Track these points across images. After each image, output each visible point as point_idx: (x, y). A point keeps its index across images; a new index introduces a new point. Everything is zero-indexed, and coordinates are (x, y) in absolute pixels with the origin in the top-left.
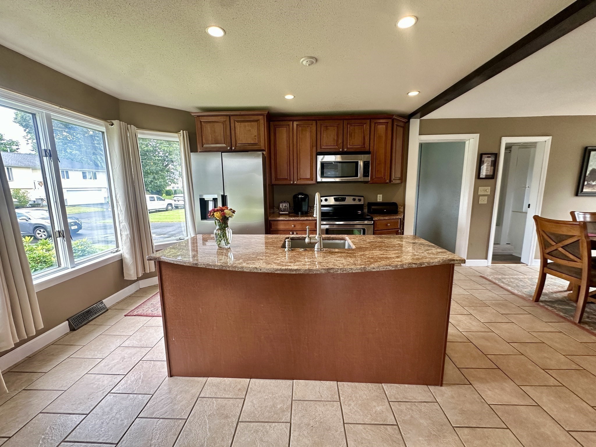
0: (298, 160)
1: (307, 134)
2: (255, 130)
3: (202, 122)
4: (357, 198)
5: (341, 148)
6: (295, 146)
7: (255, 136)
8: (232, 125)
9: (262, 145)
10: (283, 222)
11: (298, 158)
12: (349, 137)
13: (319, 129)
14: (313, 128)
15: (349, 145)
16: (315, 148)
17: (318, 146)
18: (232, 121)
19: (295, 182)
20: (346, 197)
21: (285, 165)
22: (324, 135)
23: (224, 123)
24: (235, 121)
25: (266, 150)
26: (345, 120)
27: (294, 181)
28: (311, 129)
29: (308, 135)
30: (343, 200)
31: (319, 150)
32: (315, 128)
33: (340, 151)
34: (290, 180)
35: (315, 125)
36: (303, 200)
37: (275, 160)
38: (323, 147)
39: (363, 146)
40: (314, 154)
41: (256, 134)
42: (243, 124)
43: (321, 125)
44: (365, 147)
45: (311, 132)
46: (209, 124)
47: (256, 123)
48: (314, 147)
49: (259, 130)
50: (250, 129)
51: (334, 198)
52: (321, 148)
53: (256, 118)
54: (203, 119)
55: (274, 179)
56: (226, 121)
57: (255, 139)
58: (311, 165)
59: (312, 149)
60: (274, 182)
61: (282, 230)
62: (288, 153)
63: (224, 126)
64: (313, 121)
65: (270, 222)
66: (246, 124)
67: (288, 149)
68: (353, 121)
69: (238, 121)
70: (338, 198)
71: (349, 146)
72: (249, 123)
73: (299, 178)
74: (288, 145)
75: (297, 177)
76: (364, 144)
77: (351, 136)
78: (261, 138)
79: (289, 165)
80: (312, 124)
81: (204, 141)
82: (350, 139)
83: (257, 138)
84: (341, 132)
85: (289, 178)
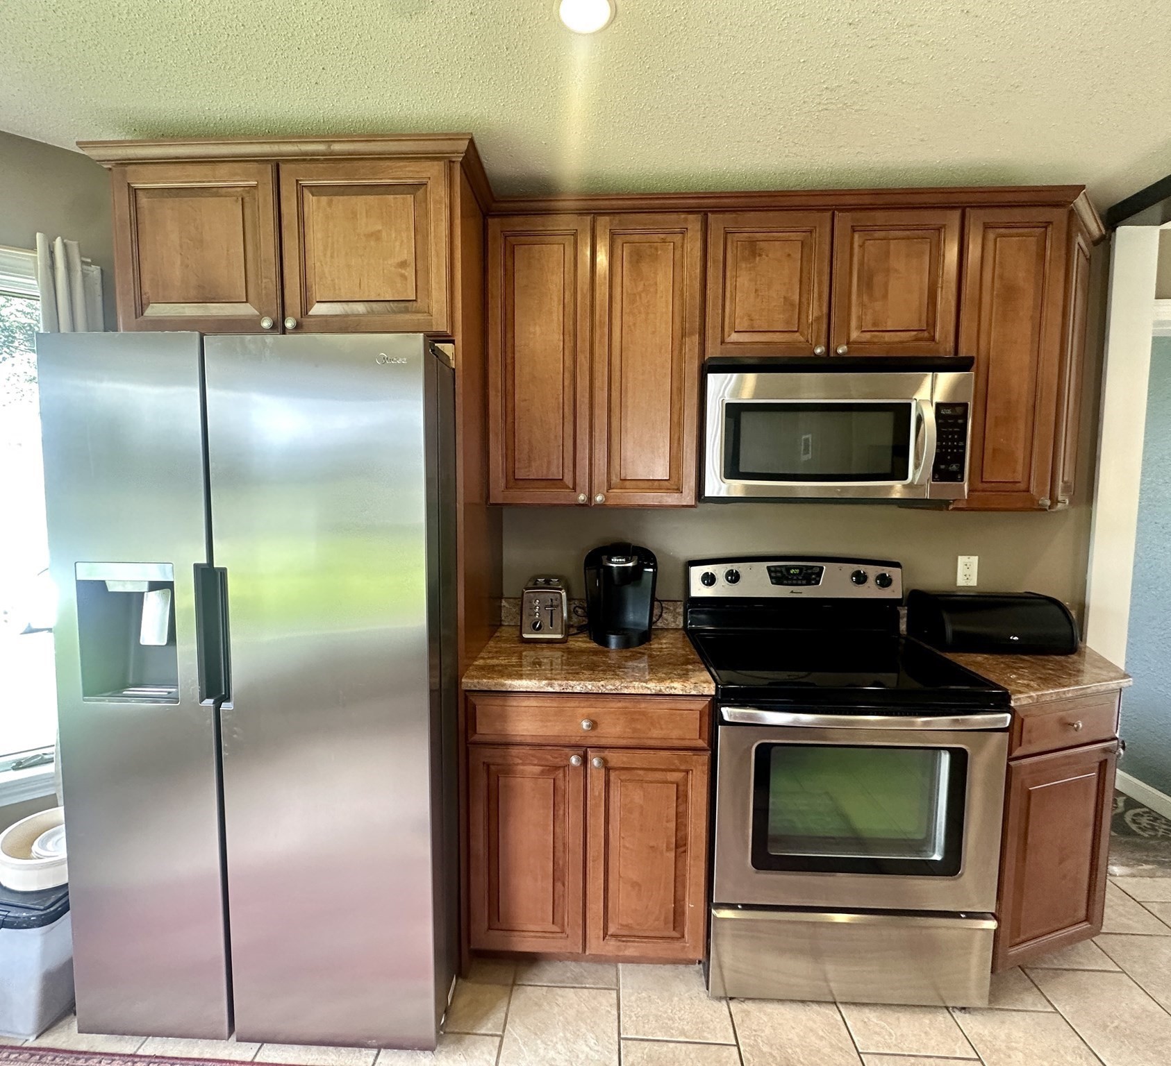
0: (615, 394)
1: (660, 278)
2: (404, 235)
3: (140, 193)
4: (872, 571)
5: (817, 345)
6: (601, 333)
7: (403, 264)
8: (289, 208)
9: (435, 308)
10: (532, 702)
11: (616, 386)
12: (860, 295)
13: (715, 252)
14: (688, 246)
15: (860, 327)
16: (696, 338)
17: (709, 332)
18: (288, 191)
19: (599, 498)
20: (825, 566)
21: (554, 419)
22: (742, 281)
23: (245, 198)
24: (300, 189)
25: (459, 338)
26: (840, 210)
27: (595, 490)
28: (678, 253)
29: (662, 277)
30: (811, 577)
31: (713, 351)
32: (698, 245)
33: (817, 357)
34: (574, 489)
35: (699, 235)
36: (632, 577)
37: (508, 394)
38: (734, 337)
39: (926, 334)
40: (692, 368)
41: (407, 254)
42: (341, 203)
43: (726, 233)
44: (933, 339)
45: (678, 269)
46: (170, 202)
47: (410, 198)
48: (691, 334)
49: (420, 232)
50: (379, 227)
51: (769, 568)
52: (723, 342)
53: (408, 172)
54: (145, 180)
55: (502, 483)
56: (255, 187)
57: (404, 277)
58: (675, 419)
59: (682, 344)
60: (498, 494)
61: (529, 740)
62: (569, 362)
63: (247, 211)
64: (691, 217)
65: (466, 698)
66: (360, 202)
67: (569, 345)
68: (880, 217)
69: (317, 190)
70: (788, 568)
71: (855, 335)
72: (372, 199)
73: (615, 479)
74: (569, 326)
75: (609, 473)
76: (932, 324)
77: (870, 286)
78: (433, 276)
79: (569, 417)
80: (683, 233)
81: (147, 287)
82: (865, 299)
83: (410, 272)
84: (818, 268)
85: (568, 480)
